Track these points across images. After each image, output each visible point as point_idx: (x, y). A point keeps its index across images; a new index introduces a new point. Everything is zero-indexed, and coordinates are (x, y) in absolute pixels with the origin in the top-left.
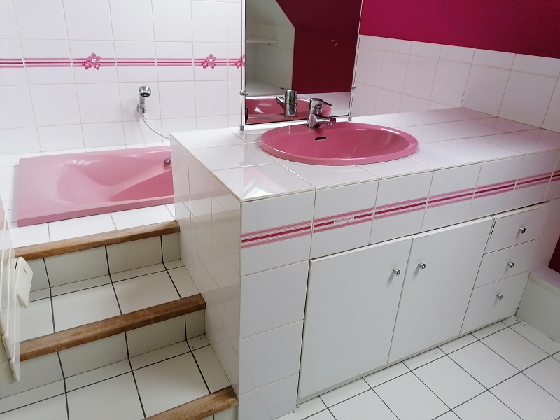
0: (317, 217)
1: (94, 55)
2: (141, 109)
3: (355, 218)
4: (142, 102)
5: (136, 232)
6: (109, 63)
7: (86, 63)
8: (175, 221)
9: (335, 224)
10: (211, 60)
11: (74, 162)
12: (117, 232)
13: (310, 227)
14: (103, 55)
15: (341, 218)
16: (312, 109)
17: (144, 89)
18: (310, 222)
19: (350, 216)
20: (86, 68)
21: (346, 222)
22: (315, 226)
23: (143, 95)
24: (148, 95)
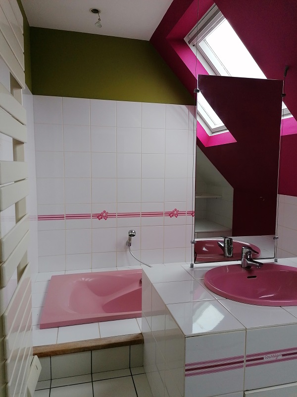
0: (248, 353)
1: (105, 212)
2: (129, 244)
3: (283, 355)
4: (130, 240)
5: (113, 341)
6: (113, 216)
7: (100, 216)
8: (141, 333)
9: (265, 360)
10: (175, 212)
11: (83, 279)
12: (100, 339)
13: (243, 362)
14: (110, 211)
15: (270, 355)
16: (244, 254)
17: (132, 232)
18: (242, 357)
19: (278, 354)
20: (99, 219)
21: (275, 359)
22: (247, 361)
23: (130, 235)
24: (134, 235)
